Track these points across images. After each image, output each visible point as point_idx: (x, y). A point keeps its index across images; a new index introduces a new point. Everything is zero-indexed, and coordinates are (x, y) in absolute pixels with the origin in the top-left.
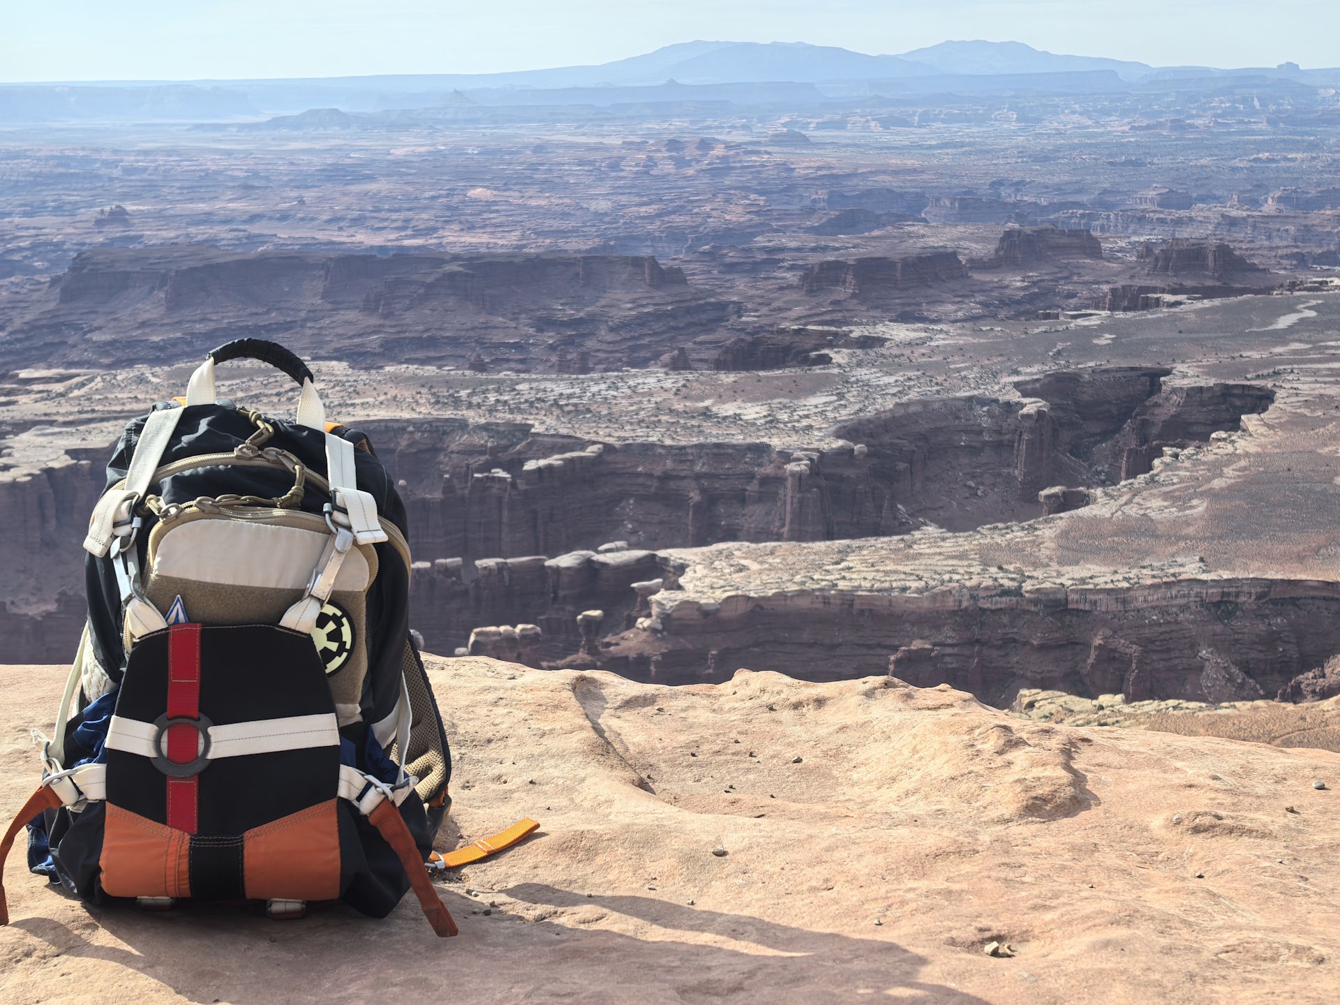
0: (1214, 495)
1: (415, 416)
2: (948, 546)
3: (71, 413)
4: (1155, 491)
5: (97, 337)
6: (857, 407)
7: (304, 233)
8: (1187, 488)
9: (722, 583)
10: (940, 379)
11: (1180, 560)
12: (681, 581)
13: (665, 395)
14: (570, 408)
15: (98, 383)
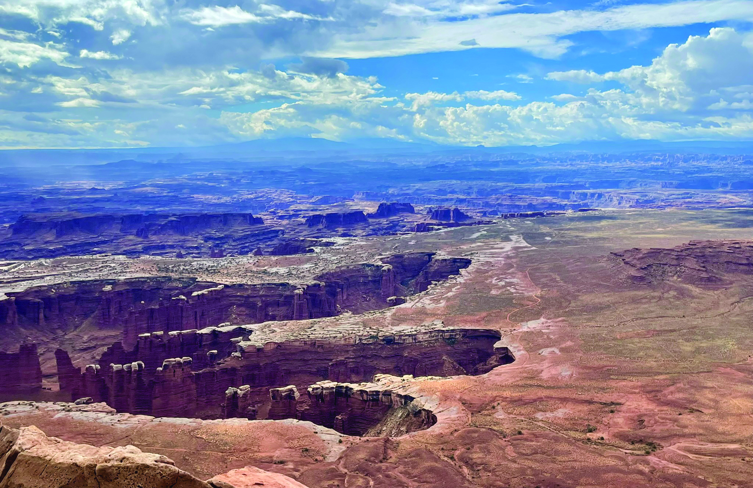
0: (448, 299)
1: (150, 276)
2: (352, 320)
3: (9, 278)
4: (427, 297)
5: (26, 248)
6: (322, 268)
7: (115, 206)
8: (439, 296)
9: (265, 337)
10: (353, 257)
11: (435, 323)
12: (250, 337)
13: (250, 265)
14: (212, 271)
15: (23, 266)
